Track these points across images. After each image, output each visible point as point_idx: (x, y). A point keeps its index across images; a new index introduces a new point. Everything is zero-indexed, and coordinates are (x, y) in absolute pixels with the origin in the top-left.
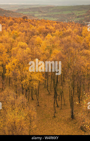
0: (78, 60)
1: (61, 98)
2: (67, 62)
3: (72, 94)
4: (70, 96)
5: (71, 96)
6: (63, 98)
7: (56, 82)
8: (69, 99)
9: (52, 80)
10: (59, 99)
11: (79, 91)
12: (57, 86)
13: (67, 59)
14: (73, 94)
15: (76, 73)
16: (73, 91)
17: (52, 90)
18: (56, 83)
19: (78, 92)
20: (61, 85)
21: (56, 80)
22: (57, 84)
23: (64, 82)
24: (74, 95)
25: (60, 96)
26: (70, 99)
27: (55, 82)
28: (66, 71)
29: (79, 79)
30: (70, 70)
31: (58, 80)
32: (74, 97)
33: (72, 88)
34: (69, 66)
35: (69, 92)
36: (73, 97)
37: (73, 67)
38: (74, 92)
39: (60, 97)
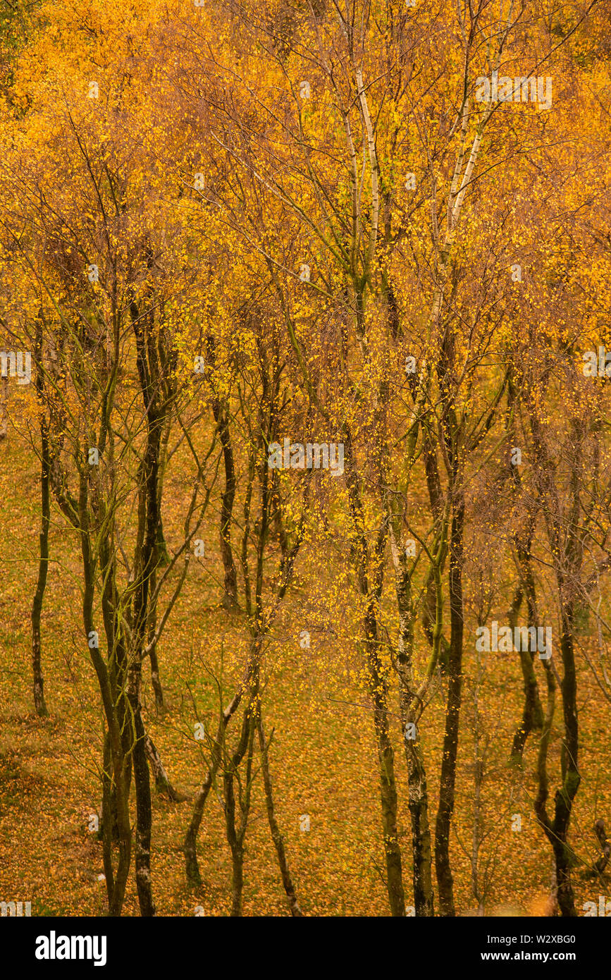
0: (516, 150)
1: (235, 841)
2: (326, 191)
3: (434, 773)
4: (390, 802)
5: (417, 809)
6: (258, 837)
7: (127, 544)
8: (376, 851)
9: (58, 518)
10: (192, 869)
11: (551, 704)
12: (143, 620)
13: (316, 136)
14: (448, 768)
15: (493, 375)
16: (439, 708)
17: (58, 694)
18: (124, 582)
19: (532, 719)
20: (230, 604)
21: (128, 516)
22: (144, 590)
23: (274, 561)
24: (465, 783)
25: (216, 800)
26: (394, 861)
27: (106, 554)
28: (301, 348)
29: (545, 485)
30: (377, 335)
31: (171, 512)
32: (458, 816)
33: (423, 655)
34: (350, 260)
35: (368, 724)
36: (444, 824)
37: (424, 273)
38: (452, 722)
39: (213, 829)
